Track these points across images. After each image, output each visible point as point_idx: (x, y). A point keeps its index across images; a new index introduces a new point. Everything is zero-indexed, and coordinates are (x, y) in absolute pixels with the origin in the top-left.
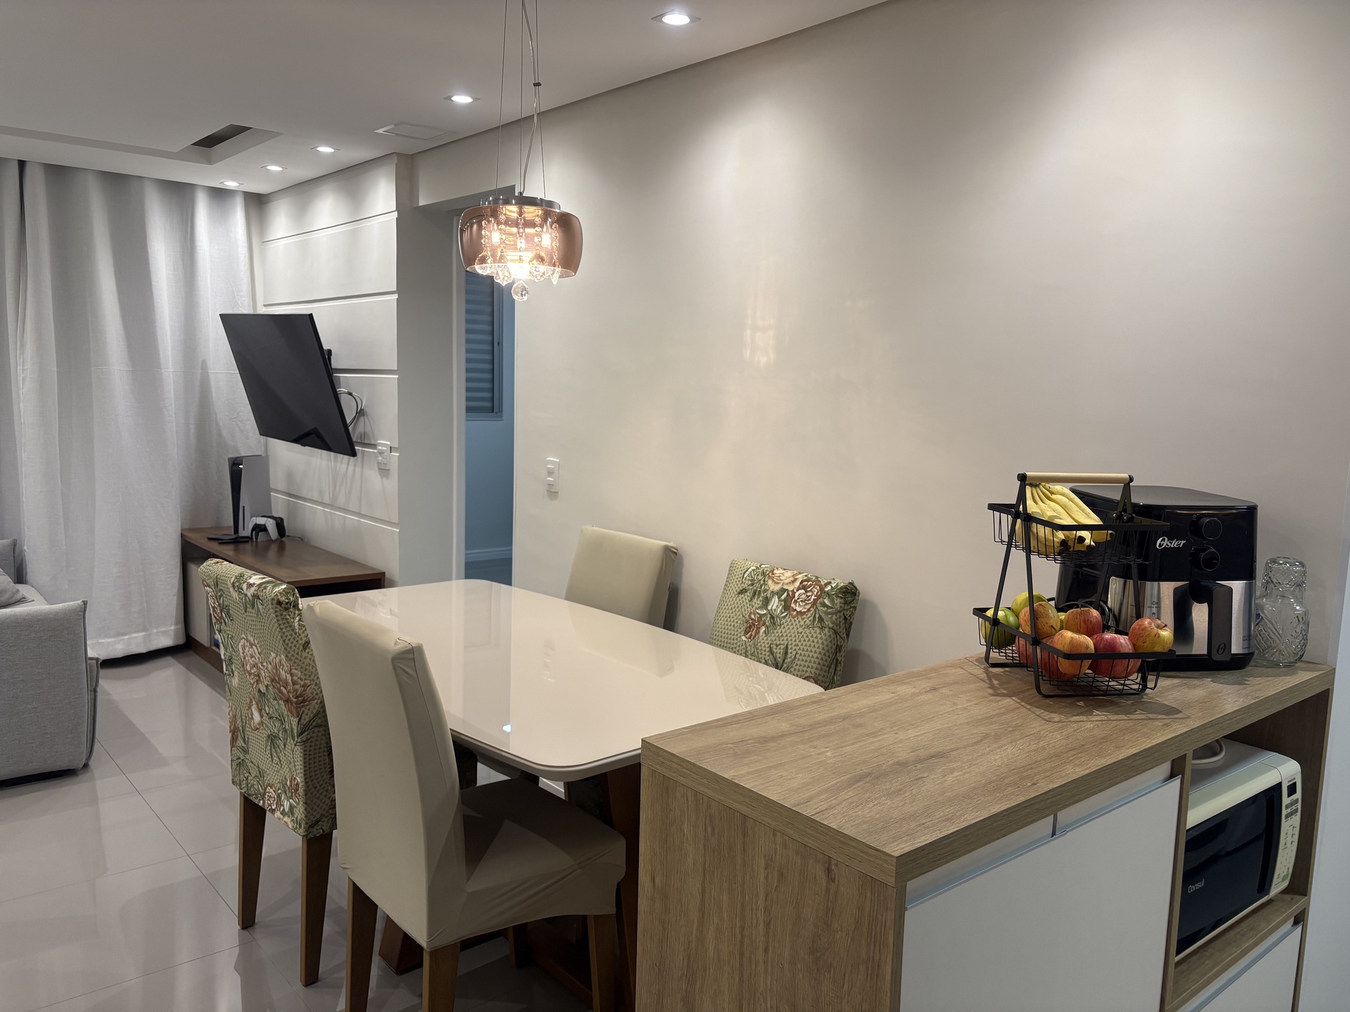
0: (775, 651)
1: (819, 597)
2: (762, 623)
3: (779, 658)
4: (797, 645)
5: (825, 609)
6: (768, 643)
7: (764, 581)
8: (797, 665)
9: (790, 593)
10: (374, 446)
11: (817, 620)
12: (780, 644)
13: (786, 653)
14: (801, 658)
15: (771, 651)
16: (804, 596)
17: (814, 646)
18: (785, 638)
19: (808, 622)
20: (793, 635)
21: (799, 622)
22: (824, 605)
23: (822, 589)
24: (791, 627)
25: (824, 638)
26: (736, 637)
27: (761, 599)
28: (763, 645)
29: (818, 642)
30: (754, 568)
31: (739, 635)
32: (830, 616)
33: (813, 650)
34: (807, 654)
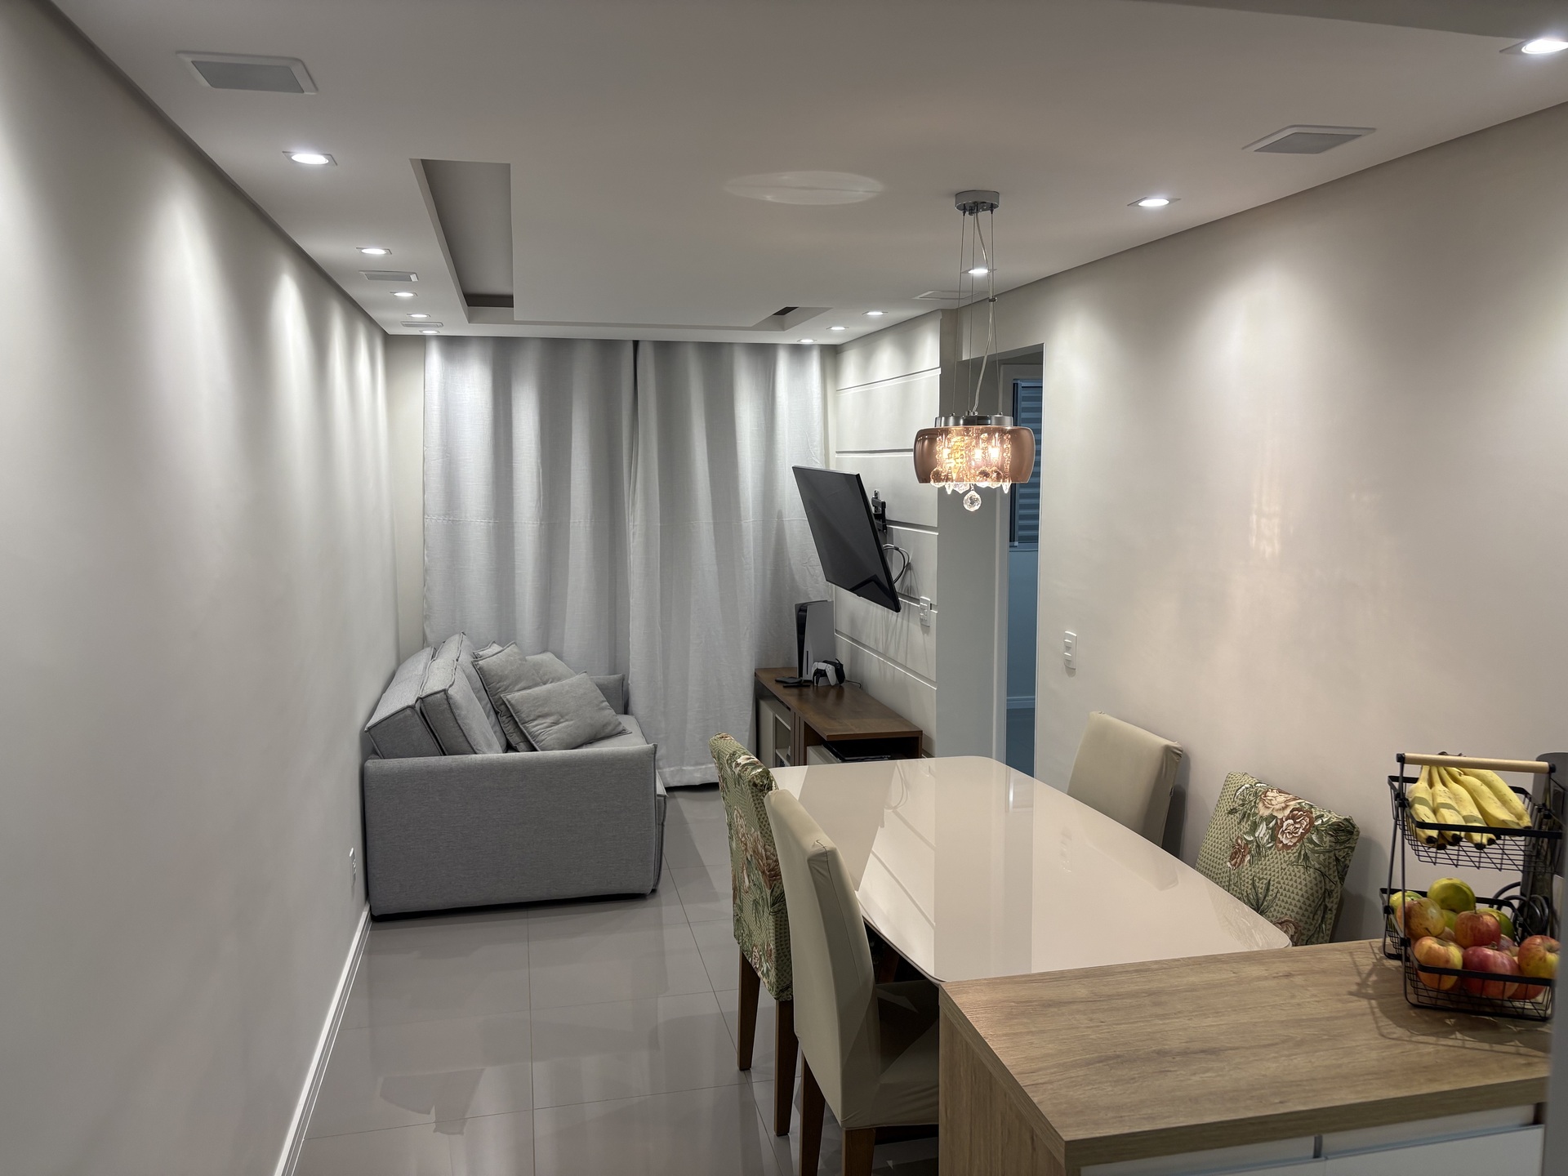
0: (1258, 885)
1: (1307, 831)
2: (1247, 851)
3: (1261, 893)
4: (1279, 883)
5: (1312, 846)
6: (1251, 875)
7: (1255, 803)
8: (1277, 905)
9: (1279, 822)
10: (917, 601)
11: (1302, 857)
12: (1263, 878)
13: (1268, 889)
14: (1282, 898)
15: (1253, 884)
16: (1292, 827)
17: (1296, 888)
18: (1269, 873)
19: (1292, 859)
20: (1277, 870)
21: (1284, 856)
22: (1311, 841)
23: (1311, 823)
24: (1276, 861)
25: (1308, 879)
26: (1221, 862)
27: (1249, 823)
28: (1246, 876)
29: (1300, 883)
30: (1247, 786)
31: (1225, 860)
32: (1316, 855)
33: (1295, 891)
34: (1288, 894)
